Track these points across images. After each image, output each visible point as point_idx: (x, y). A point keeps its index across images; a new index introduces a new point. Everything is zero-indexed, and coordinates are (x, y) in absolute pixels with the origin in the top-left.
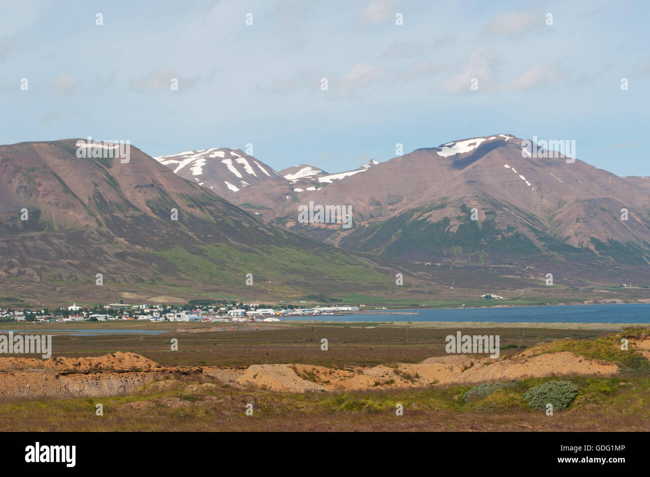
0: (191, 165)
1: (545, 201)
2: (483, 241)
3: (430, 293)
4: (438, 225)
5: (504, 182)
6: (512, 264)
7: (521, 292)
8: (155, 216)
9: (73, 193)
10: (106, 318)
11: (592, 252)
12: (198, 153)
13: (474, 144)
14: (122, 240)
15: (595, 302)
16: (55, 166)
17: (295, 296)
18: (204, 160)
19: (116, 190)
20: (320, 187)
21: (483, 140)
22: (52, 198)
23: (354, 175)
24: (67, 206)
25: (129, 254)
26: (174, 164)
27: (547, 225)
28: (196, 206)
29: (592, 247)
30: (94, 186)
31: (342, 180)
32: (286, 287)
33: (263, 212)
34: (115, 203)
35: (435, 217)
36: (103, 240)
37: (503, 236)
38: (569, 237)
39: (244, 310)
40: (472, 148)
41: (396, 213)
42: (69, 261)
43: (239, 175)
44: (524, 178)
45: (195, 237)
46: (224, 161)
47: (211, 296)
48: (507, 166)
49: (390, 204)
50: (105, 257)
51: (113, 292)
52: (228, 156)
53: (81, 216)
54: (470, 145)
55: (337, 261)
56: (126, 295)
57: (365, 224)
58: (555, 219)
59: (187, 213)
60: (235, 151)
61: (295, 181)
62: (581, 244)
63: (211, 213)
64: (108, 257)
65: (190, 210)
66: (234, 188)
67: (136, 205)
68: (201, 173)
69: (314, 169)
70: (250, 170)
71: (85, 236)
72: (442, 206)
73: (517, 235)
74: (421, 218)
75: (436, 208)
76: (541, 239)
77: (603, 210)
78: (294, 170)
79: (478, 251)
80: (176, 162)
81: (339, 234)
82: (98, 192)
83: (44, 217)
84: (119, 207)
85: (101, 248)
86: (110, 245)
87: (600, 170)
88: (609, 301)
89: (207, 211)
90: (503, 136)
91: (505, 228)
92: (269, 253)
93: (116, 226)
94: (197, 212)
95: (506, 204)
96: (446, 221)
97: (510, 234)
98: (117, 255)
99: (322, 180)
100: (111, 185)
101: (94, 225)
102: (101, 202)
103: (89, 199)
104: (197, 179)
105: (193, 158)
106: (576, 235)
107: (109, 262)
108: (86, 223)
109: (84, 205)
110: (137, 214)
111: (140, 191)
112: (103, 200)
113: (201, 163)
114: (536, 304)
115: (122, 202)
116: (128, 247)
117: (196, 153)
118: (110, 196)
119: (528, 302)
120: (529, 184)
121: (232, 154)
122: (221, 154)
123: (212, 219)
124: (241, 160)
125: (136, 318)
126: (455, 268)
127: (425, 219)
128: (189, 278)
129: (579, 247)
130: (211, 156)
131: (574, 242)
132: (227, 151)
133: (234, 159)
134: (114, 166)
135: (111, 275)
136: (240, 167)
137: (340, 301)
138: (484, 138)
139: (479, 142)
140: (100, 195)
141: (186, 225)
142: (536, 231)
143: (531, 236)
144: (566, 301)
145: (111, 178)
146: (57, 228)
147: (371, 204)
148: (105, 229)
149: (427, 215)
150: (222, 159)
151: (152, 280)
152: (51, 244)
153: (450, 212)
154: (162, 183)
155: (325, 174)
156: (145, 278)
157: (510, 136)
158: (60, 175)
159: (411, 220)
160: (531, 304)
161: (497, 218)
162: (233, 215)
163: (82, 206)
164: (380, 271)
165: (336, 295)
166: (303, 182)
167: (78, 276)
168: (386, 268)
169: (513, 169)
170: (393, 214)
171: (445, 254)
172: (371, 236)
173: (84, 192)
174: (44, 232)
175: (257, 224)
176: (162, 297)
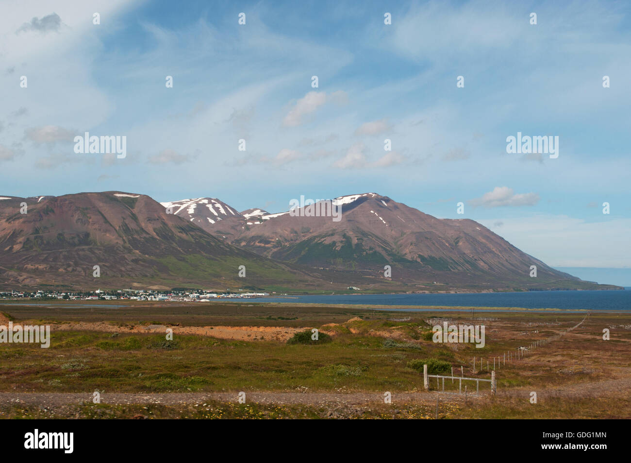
0: (188, 207)
1: (393, 232)
2: (355, 256)
3: (318, 286)
4: (330, 245)
5: (370, 221)
6: (370, 269)
7: (372, 286)
8: (158, 238)
9: (110, 224)
10: (111, 298)
11: (419, 263)
12: (193, 200)
13: (354, 198)
14: (137, 251)
15: (413, 292)
16: (100, 207)
17: (237, 286)
18: (196, 205)
19: (136, 221)
20: (262, 222)
21: (359, 196)
22: (97, 226)
23: (282, 215)
24: (106, 231)
25: (140, 260)
26: (178, 207)
27: (394, 246)
28: (183, 232)
29: (419, 260)
30: (122, 219)
31: (276, 218)
32: (232, 281)
33: (228, 236)
34: (135, 230)
35: (328, 241)
36: (126, 251)
37: (367, 253)
38: (406, 254)
39: (198, 295)
40: (353, 200)
41: (305, 238)
42: (103, 263)
43: (216, 214)
44: (382, 219)
45: (181, 251)
46: (207, 206)
47: (186, 286)
48: (372, 212)
49: (303, 233)
50: (126, 262)
51: (128, 282)
52: (210, 202)
53: (114, 237)
54: (352, 199)
55: (266, 266)
56: (135, 284)
57: (287, 244)
58: (399, 243)
59: (178, 236)
60: (215, 200)
61: (248, 218)
62: (412, 258)
63: (192, 236)
64: (127, 262)
65: (179, 234)
66: (212, 221)
67: (147, 231)
68: (193, 212)
69: (262, 211)
70: (223, 211)
71: (115, 249)
72: (332, 235)
73: (375, 252)
74: (320, 242)
75: (329, 236)
76: (389, 255)
77: (427, 238)
78: (250, 212)
79: (351, 262)
80: (179, 205)
81: (272, 250)
82: (126, 224)
83: (91, 237)
84: (137, 232)
85: (124, 256)
86: (129, 254)
87: (427, 215)
88: (421, 292)
89: (189, 235)
90: (371, 194)
91: (368, 248)
92: (226, 261)
93: (135, 243)
94: (184, 236)
95: (371, 234)
96: (334, 243)
97: (371, 252)
98: (133, 261)
99: (264, 218)
100: (133, 219)
101: (120, 242)
102: (127, 230)
103: (120, 227)
104: (190, 216)
105: (189, 203)
106: (410, 253)
107: (128, 264)
108: (117, 241)
109: (116, 231)
110: (148, 236)
111: (150, 223)
112: (128, 228)
113: (193, 206)
114: (376, 293)
115: (139, 229)
116: (141, 256)
117: (191, 200)
118: (132, 225)
119: (373, 292)
120: (385, 223)
121: (213, 201)
122: (206, 201)
123: (193, 240)
124: (218, 205)
125: (129, 298)
126: (337, 271)
127: (322, 242)
128: (175, 275)
129: (411, 260)
130: (200, 202)
131: (409, 257)
132: (210, 199)
133: (213, 204)
134: (136, 208)
135: (128, 272)
136: (217, 209)
137: (264, 290)
138: (360, 195)
139: (357, 197)
140: (126, 225)
141: (176, 243)
142: (386, 250)
143: (384, 253)
144: (395, 292)
145: (134, 215)
146: (99, 244)
147: (291, 233)
148: (128, 245)
149: (323, 239)
150: (206, 204)
151: (152, 276)
152: (94, 253)
153: (336, 238)
154: (164, 218)
155: (268, 214)
156: (148, 274)
157: (376, 194)
158: (103, 213)
159: (314, 242)
160: (374, 293)
161: (364, 242)
162: (205, 238)
163: (115, 232)
164: (291, 272)
165: (261, 286)
166: (253, 219)
167: (108, 273)
168: (295, 271)
169: (376, 213)
170: (304, 239)
171: (332, 263)
172: (290, 251)
173: (116, 223)
174: (91, 246)
175: (219, 243)
176: (157, 286)
